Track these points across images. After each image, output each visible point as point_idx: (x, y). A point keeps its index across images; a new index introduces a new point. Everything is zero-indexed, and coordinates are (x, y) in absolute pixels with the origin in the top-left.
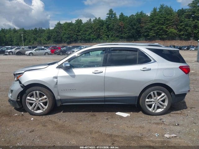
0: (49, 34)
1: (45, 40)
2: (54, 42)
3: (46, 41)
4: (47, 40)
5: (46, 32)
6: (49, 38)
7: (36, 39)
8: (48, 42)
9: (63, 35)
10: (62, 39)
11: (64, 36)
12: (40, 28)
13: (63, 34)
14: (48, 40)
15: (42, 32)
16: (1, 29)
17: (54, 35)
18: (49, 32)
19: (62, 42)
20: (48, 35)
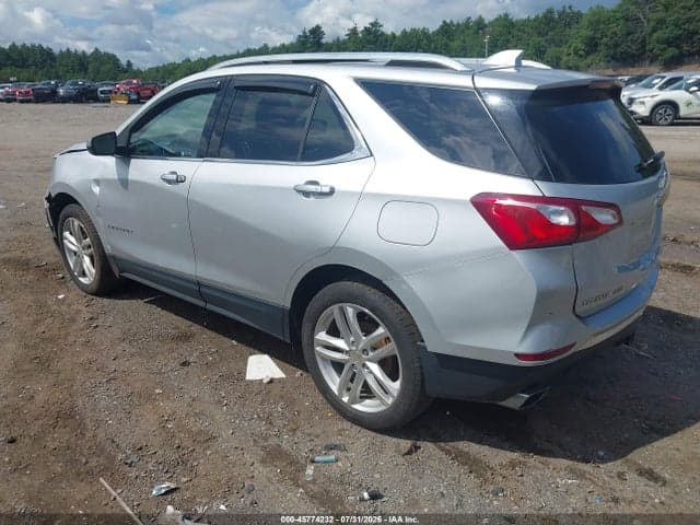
0: (596, 30)
1: (576, 53)
2: (609, 62)
3: (581, 56)
4: (581, 52)
5: (584, 22)
6: (592, 46)
7: (544, 52)
8: (589, 60)
9: (654, 30)
10: (644, 47)
11: (655, 35)
12: (564, 7)
13: (652, 24)
14: (588, 54)
15: (568, 25)
16: (441, 23)
17: (615, 33)
18: (598, 22)
19: (644, 60)
20: (590, 33)
